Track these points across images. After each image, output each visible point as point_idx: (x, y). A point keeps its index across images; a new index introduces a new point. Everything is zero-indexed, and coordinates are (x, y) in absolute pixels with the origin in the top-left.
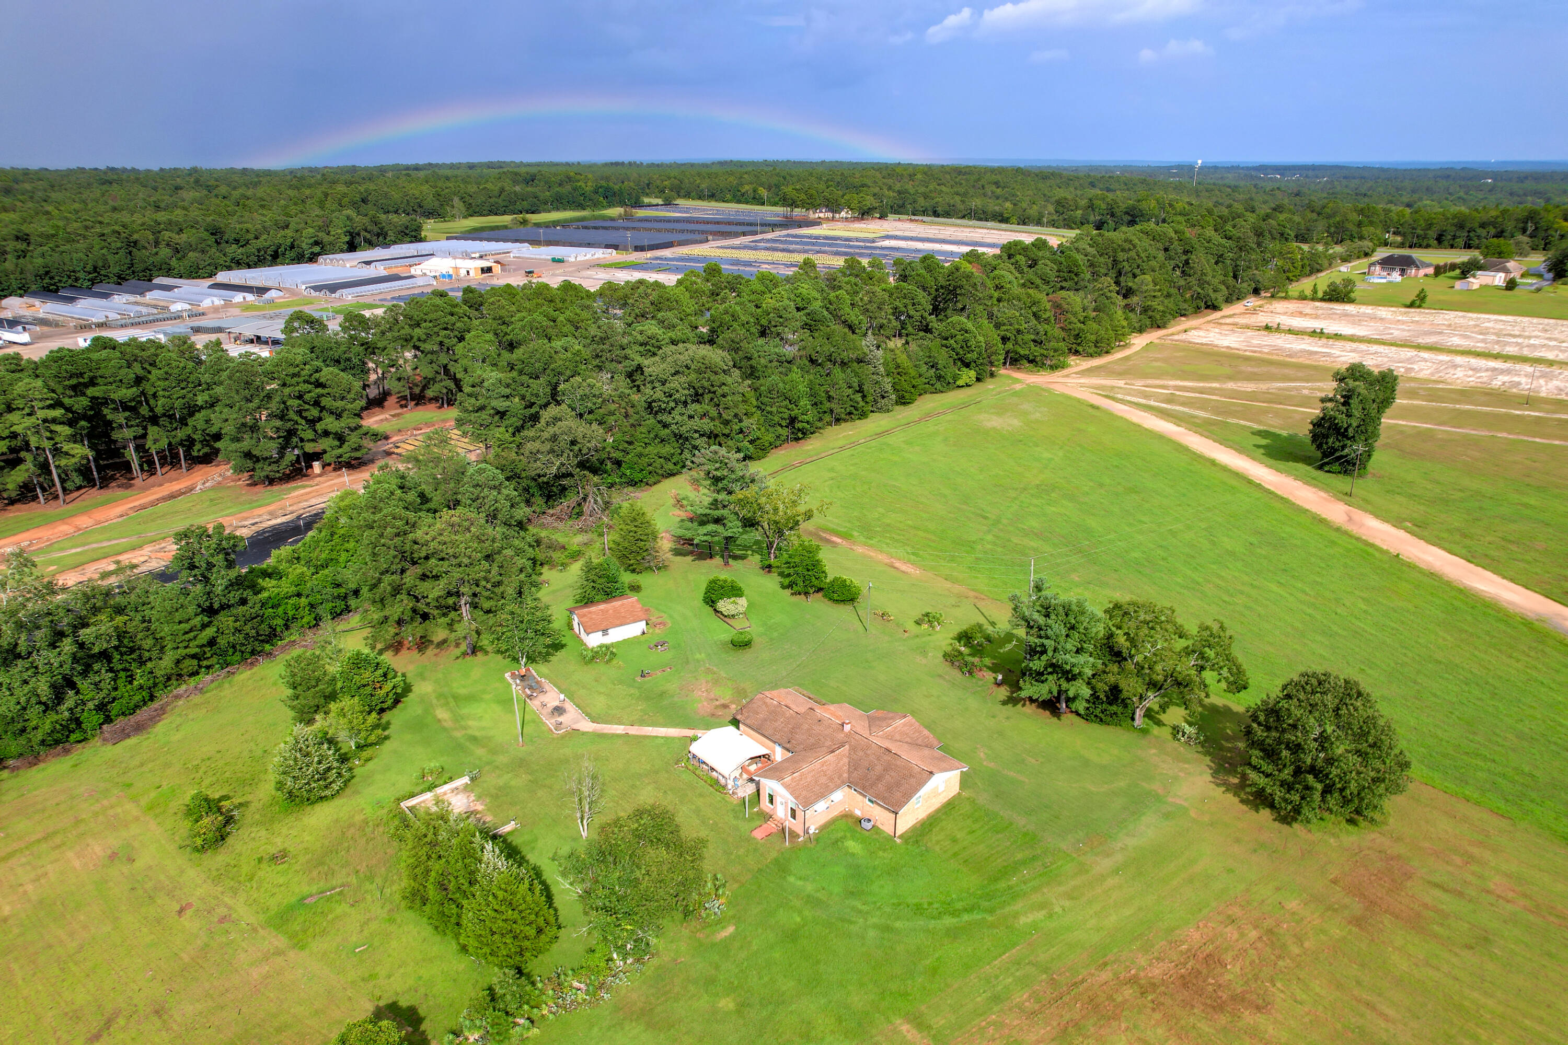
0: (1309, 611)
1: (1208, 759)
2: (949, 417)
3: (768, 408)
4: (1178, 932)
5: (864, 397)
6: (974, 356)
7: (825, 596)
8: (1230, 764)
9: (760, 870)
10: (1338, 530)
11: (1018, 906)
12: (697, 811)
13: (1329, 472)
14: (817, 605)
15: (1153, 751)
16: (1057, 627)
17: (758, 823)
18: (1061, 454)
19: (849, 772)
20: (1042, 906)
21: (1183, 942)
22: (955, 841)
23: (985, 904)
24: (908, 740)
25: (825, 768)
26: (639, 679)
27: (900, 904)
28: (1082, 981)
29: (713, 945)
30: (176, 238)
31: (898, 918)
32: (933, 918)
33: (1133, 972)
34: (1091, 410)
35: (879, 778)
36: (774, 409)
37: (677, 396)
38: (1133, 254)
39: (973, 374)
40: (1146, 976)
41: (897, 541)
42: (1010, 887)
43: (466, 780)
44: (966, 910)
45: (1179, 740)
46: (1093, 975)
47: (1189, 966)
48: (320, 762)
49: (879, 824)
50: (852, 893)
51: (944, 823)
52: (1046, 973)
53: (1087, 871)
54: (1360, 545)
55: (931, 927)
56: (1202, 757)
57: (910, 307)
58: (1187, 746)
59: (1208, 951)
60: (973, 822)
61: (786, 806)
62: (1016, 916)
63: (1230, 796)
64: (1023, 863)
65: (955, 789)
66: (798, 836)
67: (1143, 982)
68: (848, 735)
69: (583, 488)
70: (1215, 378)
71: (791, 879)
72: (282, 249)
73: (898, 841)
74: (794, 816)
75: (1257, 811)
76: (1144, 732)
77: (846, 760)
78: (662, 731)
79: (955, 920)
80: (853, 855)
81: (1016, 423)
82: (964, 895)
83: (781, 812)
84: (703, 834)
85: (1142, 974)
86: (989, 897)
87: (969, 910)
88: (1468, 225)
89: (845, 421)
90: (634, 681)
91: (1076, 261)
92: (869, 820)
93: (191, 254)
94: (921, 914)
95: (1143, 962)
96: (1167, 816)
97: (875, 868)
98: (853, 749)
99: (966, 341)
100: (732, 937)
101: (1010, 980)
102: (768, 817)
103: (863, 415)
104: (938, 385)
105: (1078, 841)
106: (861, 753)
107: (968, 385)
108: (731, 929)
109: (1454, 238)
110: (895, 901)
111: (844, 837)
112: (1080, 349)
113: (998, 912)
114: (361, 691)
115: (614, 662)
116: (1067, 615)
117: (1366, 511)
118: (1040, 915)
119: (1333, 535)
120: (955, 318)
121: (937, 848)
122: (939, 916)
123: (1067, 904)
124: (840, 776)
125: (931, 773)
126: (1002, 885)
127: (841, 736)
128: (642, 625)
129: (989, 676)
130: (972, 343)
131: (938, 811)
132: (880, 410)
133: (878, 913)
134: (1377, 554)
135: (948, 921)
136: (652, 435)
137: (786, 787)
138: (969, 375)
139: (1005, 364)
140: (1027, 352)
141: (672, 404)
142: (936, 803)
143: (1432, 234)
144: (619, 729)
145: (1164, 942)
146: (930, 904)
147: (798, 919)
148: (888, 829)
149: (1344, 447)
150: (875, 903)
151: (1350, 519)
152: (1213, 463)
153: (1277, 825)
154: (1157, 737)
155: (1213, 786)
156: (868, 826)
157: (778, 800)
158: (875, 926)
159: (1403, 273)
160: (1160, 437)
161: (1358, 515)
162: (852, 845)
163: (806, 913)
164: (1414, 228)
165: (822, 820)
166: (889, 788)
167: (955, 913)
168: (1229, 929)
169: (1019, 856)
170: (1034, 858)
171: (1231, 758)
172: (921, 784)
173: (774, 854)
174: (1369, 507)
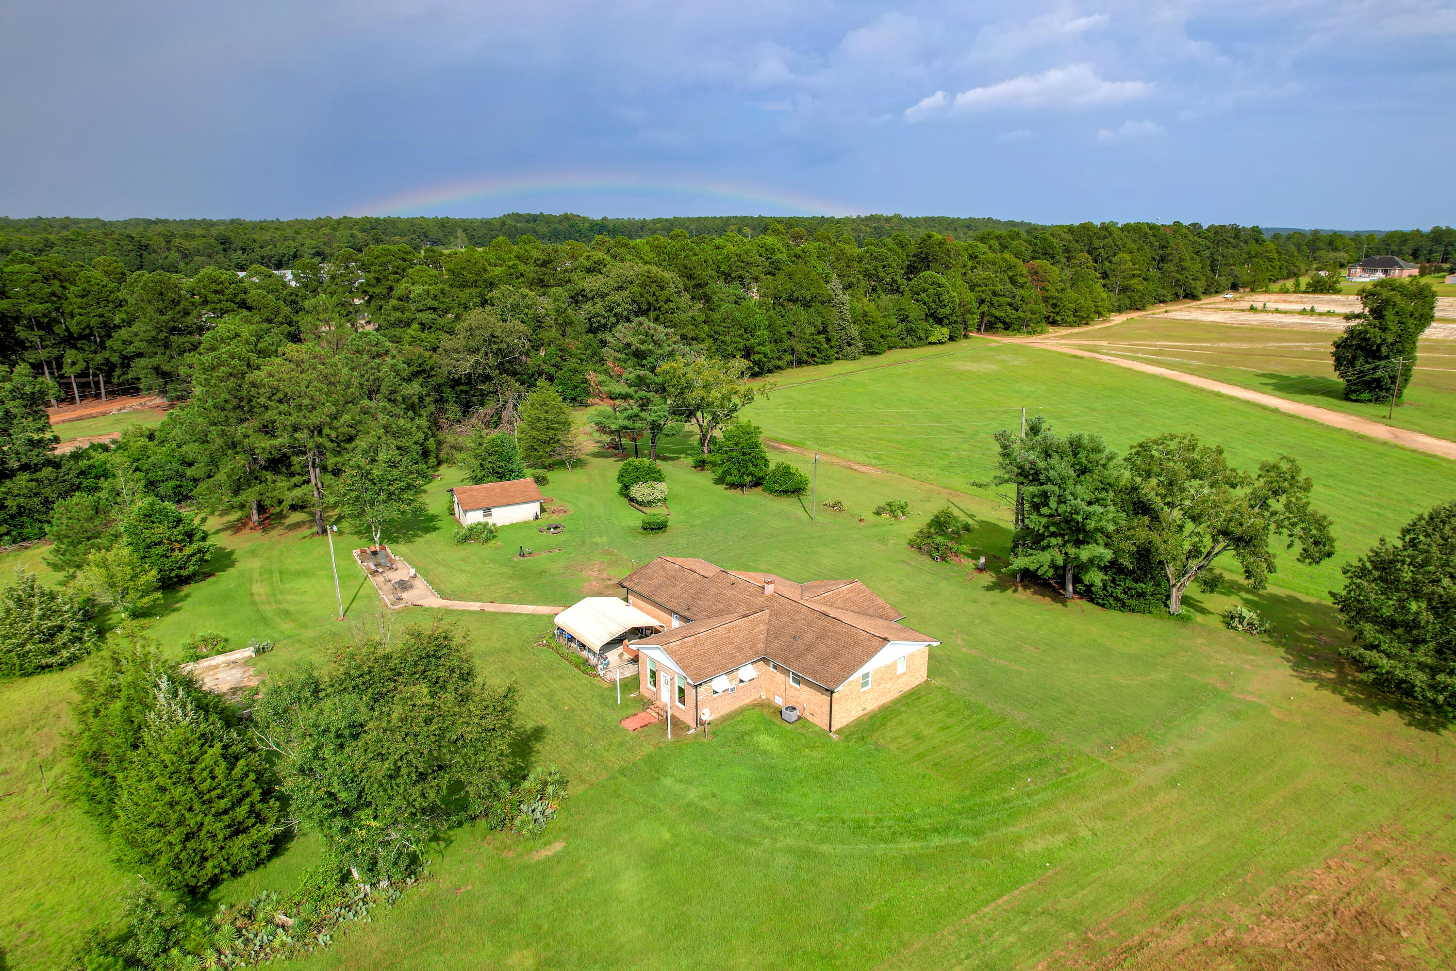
0: (1376, 510)
1: (1281, 651)
2: (920, 363)
3: (722, 338)
4: (1294, 873)
5: (828, 340)
6: (948, 311)
7: (766, 489)
8: (1316, 657)
9: (623, 771)
10: (1385, 443)
11: (1020, 827)
12: (550, 697)
13: (1356, 401)
14: (756, 498)
15: (1200, 641)
16: (1062, 467)
17: (633, 711)
18: (1044, 387)
19: (767, 642)
20: (1057, 829)
21: (1308, 889)
22: (919, 738)
23: (966, 822)
24: (856, 609)
25: (732, 634)
26: (517, 559)
27: (830, 820)
28: (1141, 946)
29: (525, 867)
30: (186, 244)
31: (825, 839)
32: (885, 841)
33: (1229, 934)
34: (1074, 359)
35: (809, 648)
36: (728, 338)
37: (618, 310)
38: (1109, 240)
39: (946, 331)
40: (1254, 943)
41: (857, 449)
42: (1006, 801)
43: (248, 652)
44: (935, 830)
45: (1235, 628)
46: (1158, 936)
47: (1330, 927)
48: (43, 617)
49: (807, 715)
50: (757, 803)
51: (904, 716)
52: (1074, 929)
53: (1126, 782)
54: (1418, 456)
55: (878, 853)
56: (1272, 648)
57: (880, 269)
58: (1248, 636)
59: (1357, 906)
60: (947, 716)
61: (672, 685)
62: (1017, 841)
63: (1326, 693)
64: (1025, 768)
65: (920, 676)
66: (688, 728)
67: (1251, 951)
68: (771, 598)
69: (503, 394)
70: (1205, 340)
71: (668, 782)
72: (286, 258)
73: (835, 737)
74: (682, 699)
75: (1376, 712)
76: (1183, 619)
77: (763, 627)
78: (529, 609)
79: (918, 845)
80: (765, 753)
81: (993, 367)
82: (934, 809)
83: (666, 696)
84: (549, 722)
85: (1246, 938)
86: (972, 812)
87: (943, 830)
88: (1445, 240)
89: (807, 363)
90: (510, 560)
91: (1052, 243)
92: (794, 709)
93: (197, 258)
94: (864, 834)
95: (1245, 918)
96: (1236, 715)
97: (796, 770)
98: (776, 614)
99: (939, 295)
100: (558, 859)
101: (1012, 939)
102: (646, 704)
103: (827, 360)
104: (909, 340)
105: (1108, 743)
106: (786, 619)
107: (940, 343)
108: (558, 847)
109: (1431, 252)
110: (824, 815)
111: (756, 730)
112: (1059, 318)
113: (988, 834)
114: (153, 551)
115: (492, 543)
116: (1075, 455)
117: (1414, 431)
118: (1058, 840)
119: (1381, 449)
120: (926, 273)
121: (893, 747)
122: (894, 837)
123: (1099, 826)
124: (754, 645)
125: (885, 639)
126: (993, 796)
127: (759, 600)
128: (535, 508)
129: (969, 563)
130: (945, 297)
131: (895, 702)
132: (846, 357)
133: (795, 831)
134: (1444, 464)
135: (907, 845)
136: (589, 352)
137: (672, 654)
138: (941, 332)
139: (979, 326)
140: (1003, 314)
141: (613, 320)
142: (893, 691)
143: (1408, 249)
144: (475, 606)
145: (1273, 889)
146: (878, 820)
147: (667, 836)
148: (820, 721)
149: (1375, 369)
150: (791, 817)
151: (1396, 437)
152: (1218, 394)
153: (1413, 731)
154: (1202, 626)
155: (1297, 681)
156: (792, 716)
157: (662, 677)
158: (789, 850)
159: (1385, 272)
160: (1155, 377)
161: (1404, 434)
162: (765, 741)
163: (683, 828)
164: (1387, 245)
165: (726, 707)
166: (823, 660)
167: (919, 834)
168: (1383, 873)
169: (1019, 759)
170: (1042, 762)
171: (1315, 650)
172: (871, 653)
173: (649, 749)
174: (1417, 428)
